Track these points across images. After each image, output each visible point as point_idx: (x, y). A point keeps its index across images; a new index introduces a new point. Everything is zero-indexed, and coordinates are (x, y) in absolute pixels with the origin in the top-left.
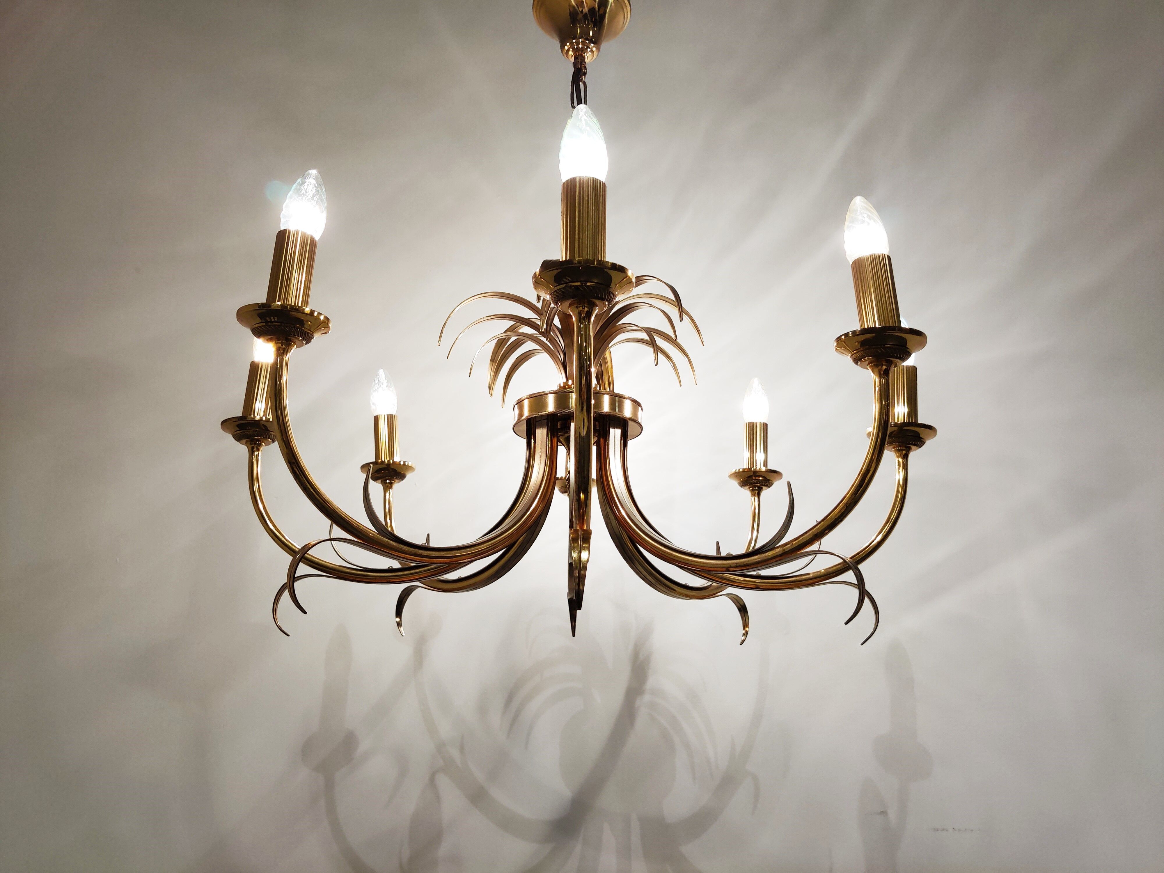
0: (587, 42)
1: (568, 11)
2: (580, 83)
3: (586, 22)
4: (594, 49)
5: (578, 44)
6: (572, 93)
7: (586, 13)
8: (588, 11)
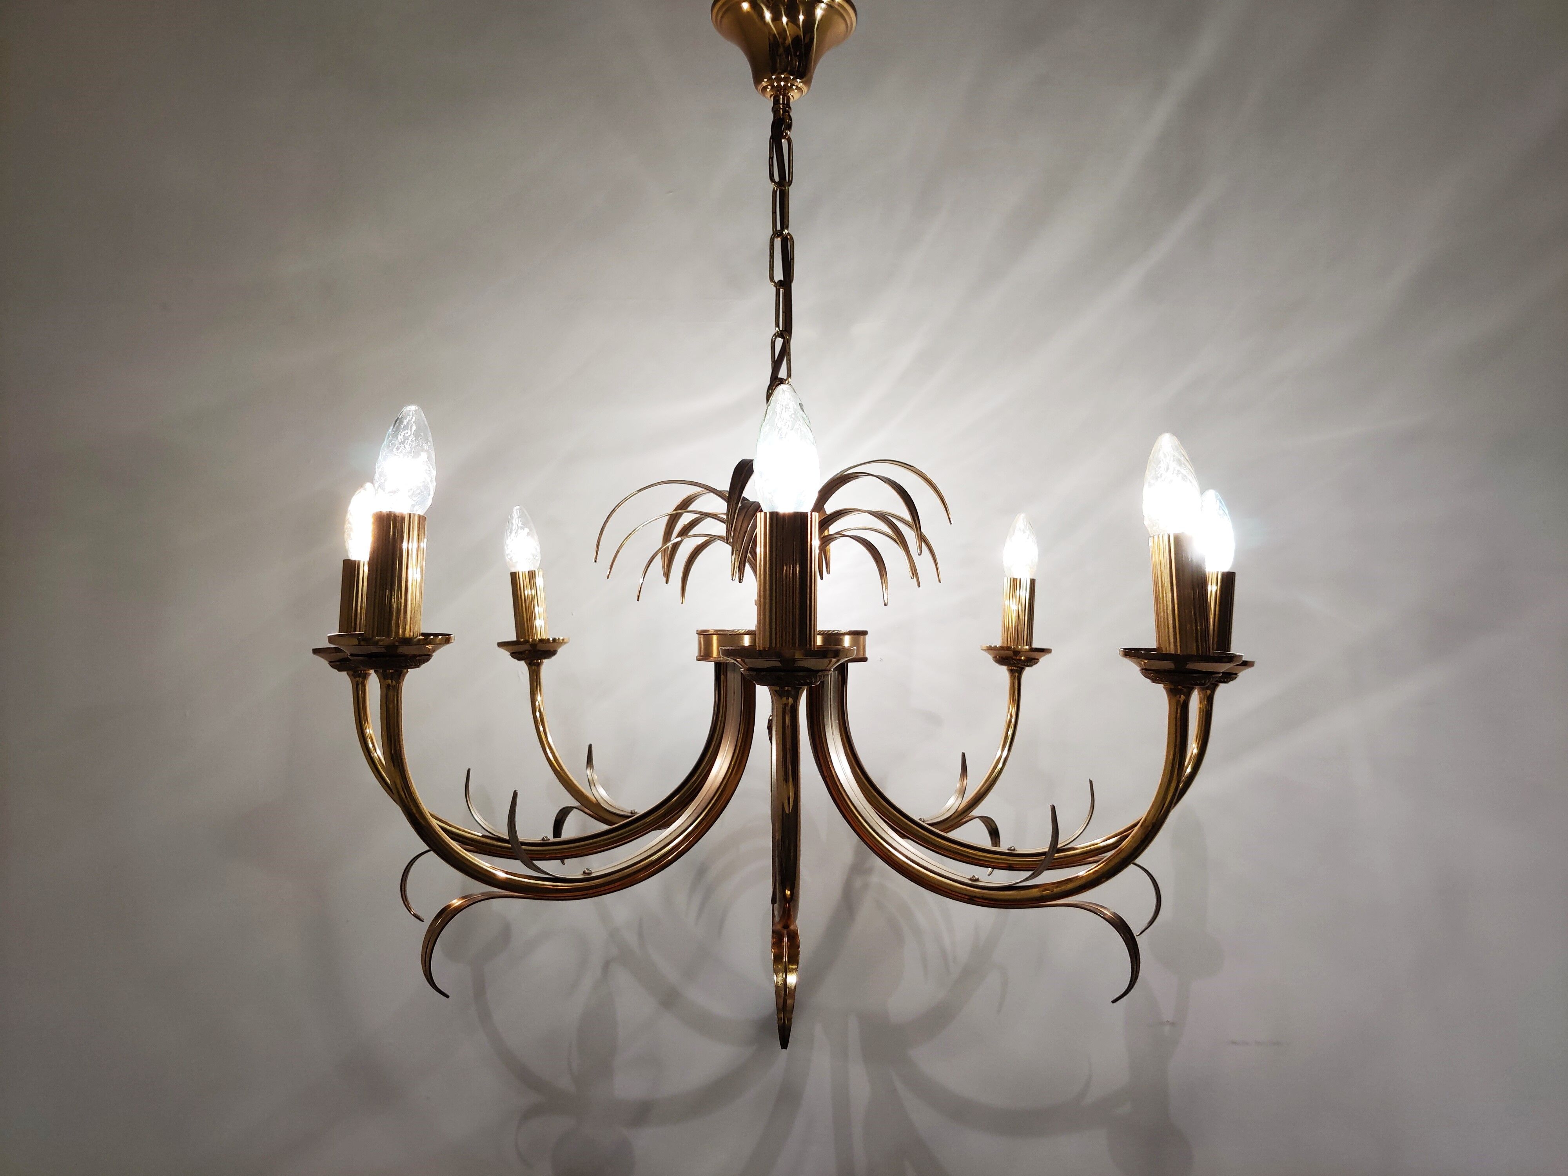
0: (792, 77)
1: (768, 41)
2: (783, 140)
3: (790, 58)
4: (801, 85)
5: (779, 82)
6: (771, 158)
7: (789, 46)
8: (792, 41)
